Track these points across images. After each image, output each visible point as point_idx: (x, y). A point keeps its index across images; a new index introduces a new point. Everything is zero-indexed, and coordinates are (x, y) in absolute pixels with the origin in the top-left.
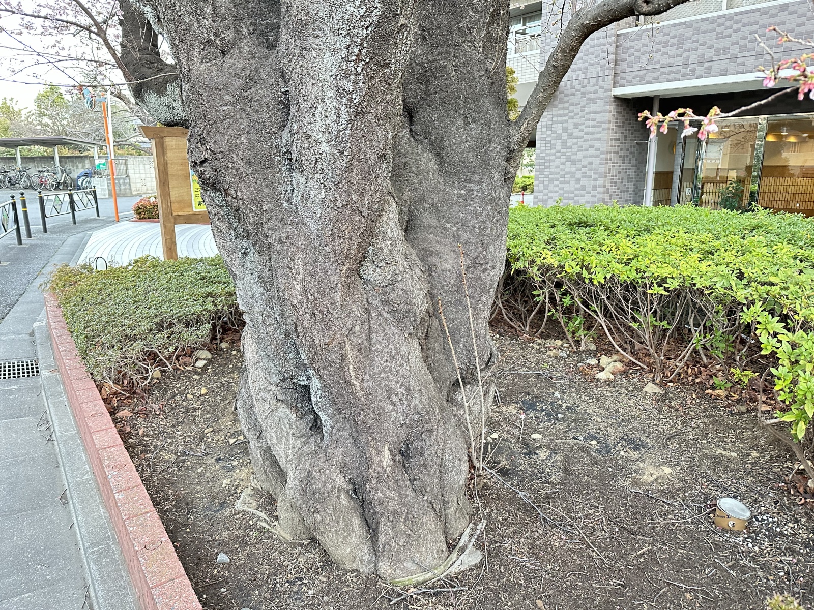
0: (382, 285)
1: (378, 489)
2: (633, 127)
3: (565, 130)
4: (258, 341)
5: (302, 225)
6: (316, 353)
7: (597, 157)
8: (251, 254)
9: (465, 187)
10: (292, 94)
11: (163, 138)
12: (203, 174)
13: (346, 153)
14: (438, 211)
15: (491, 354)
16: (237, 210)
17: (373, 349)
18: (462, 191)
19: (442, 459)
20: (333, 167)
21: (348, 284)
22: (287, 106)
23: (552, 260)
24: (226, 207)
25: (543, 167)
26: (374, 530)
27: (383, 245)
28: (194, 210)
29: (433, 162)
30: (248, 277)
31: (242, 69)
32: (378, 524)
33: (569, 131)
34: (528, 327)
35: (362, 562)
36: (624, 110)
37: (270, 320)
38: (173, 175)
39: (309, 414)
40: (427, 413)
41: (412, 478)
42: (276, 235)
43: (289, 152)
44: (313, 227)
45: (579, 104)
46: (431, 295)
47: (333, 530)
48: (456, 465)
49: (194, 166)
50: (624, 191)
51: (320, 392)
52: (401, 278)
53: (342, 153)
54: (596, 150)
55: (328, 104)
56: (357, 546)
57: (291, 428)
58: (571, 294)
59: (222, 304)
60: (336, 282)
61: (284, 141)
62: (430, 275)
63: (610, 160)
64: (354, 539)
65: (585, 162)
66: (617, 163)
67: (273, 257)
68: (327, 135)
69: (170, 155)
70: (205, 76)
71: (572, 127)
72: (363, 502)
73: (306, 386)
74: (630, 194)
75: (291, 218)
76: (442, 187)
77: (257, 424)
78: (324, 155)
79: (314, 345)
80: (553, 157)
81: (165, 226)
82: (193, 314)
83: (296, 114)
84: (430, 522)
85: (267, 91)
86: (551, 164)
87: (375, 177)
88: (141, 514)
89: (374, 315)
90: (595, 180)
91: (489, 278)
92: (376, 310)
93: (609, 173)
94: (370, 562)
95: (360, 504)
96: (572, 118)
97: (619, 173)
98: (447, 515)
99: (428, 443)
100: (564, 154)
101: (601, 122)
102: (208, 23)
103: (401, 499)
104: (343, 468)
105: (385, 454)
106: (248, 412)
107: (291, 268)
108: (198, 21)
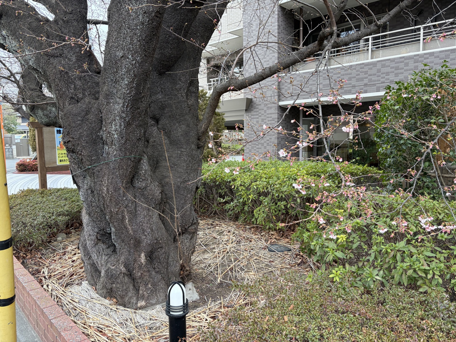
0: (141, 188)
1: (139, 272)
6: (112, 216)
7: (273, 135)
8: (87, 177)
9: (180, 150)
10: (103, 118)
11: (42, 128)
12: (68, 146)
13: (124, 138)
15: (193, 219)
16: (82, 160)
17: (137, 213)
19: (168, 260)
20: (119, 143)
21: (126, 187)
22: (102, 121)
24: (77, 159)
27: (141, 172)
29: (167, 140)
31: (85, 108)
35: (133, 304)
38: (47, 147)
39: (111, 246)
40: (161, 239)
41: (154, 268)
42: (97, 169)
45: (263, 110)
46: (163, 193)
47: (120, 290)
51: (115, 234)
52: (149, 185)
55: (117, 121)
56: (131, 297)
57: (103, 252)
60: (121, 186)
61: (101, 134)
62: (165, 186)
63: (280, 137)
64: (130, 294)
65: (268, 138)
67: (96, 177)
68: (117, 132)
69: (45, 136)
70: (71, 110)
71: (261, 121)
72: (133, 279)
73: (109, 233)
77: (88, 252)
78: (116, 139)
79: (111, 212)
81: (41, 174)
83: (105, 124)
84: (162, 284)
85: (94, 116)
87: (137, 147)
90: (273, 147)
92: (138, 198)
94: (136, 303)
99: (161, 253)
101: (274, 119)
102: (72, 91)
103: (149, 275)
104: (125, 265)
105: (142, 257)
106: (84, 247)
107: (102, 181)
108: (68, 90)
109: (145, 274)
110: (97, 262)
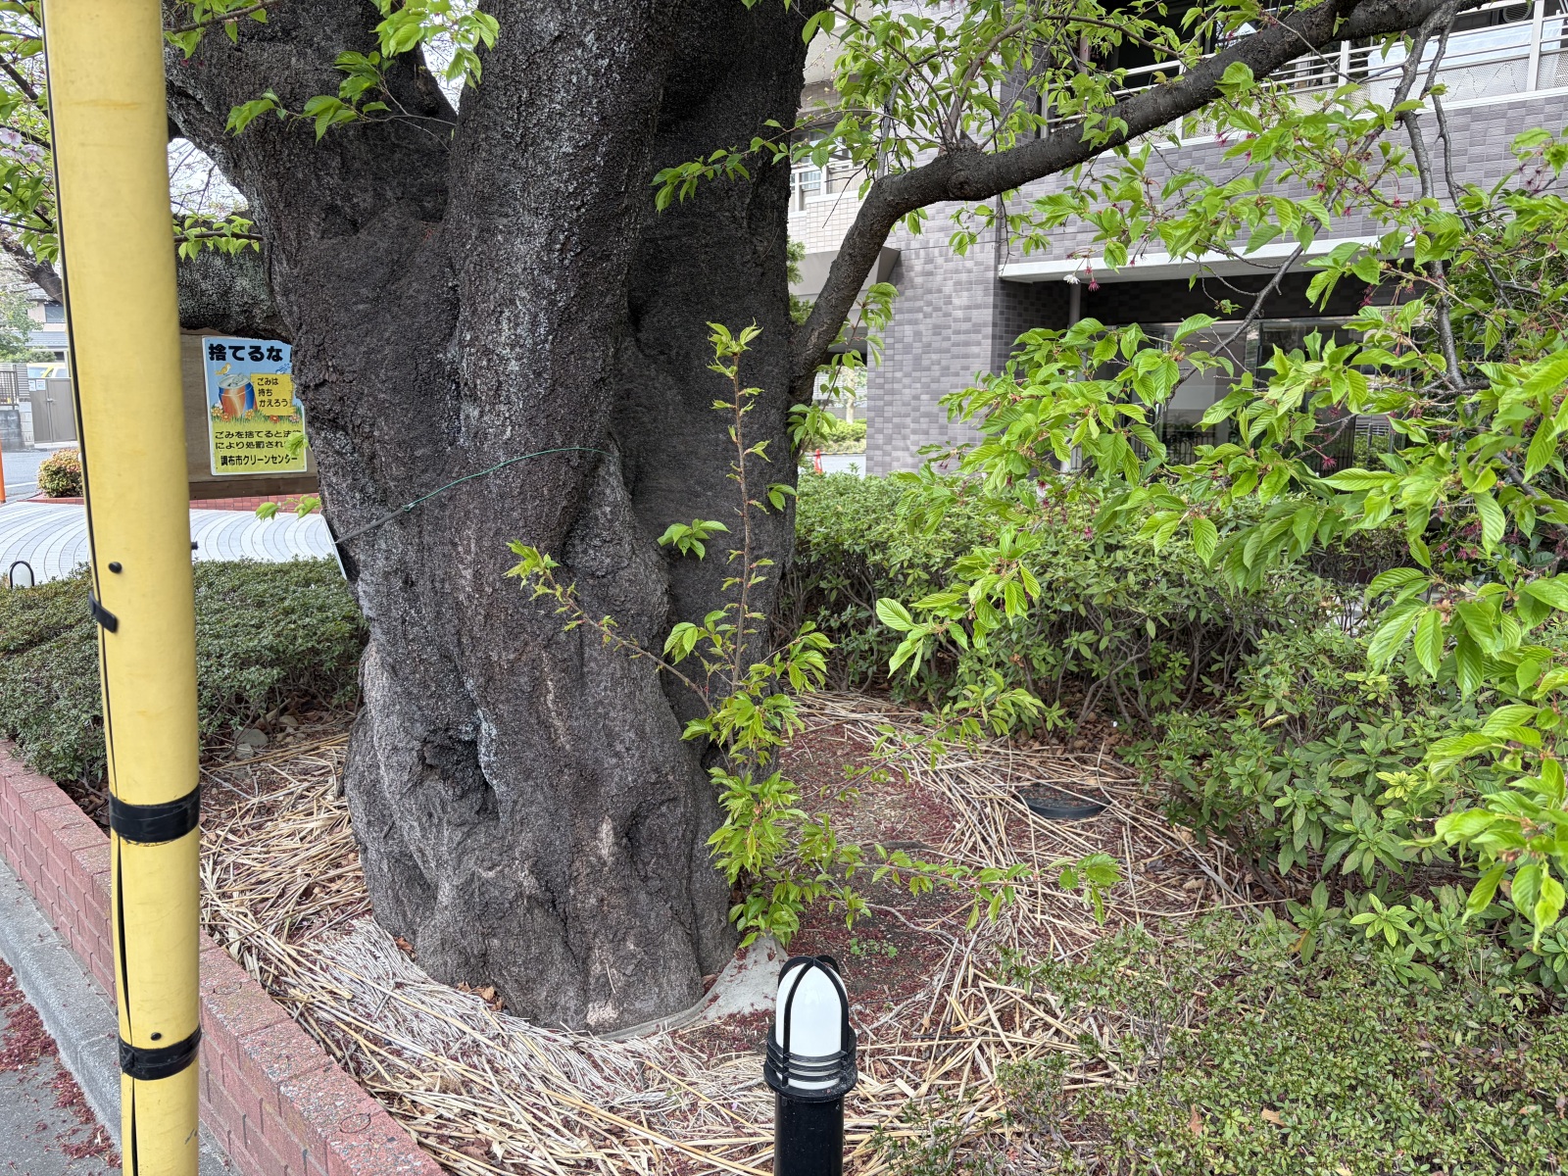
1: (589, 892)
3: (918, 334)
4: (393, 668)
10: (464, 291)
12: (318, 403)
13: (545, 376)
14: (683, 467)
16: (373, 457)
17: (586, 669)
20: (526, 394)
26: (584, 960)
27: (599, 513)
28: (214, 472)
31: (387, 251)
32: (590, 948)
33: (924, 339)
35: (564, 1013)
37: (418, 631)
39: (474, 788)
41: (644, 876)
43: (455, 372)
46: (671, 592)
47: (519, 961)
49: (304, 392)
51: (493, 747)
52: (627, 563)
53: (539, 375)
55: (520, 307)
57: (444, 811)
61: (449, 356)
62: (671, 565)
67: (426, 529)
71: (930, 332)
72: (565, 919)
73: (470, 741)
77: (386, 812)
78: (512, 377)
79: (487, 665)
80: (897, 386)
83: (469, 318)
84: (674, 942)
85: (426, 284)
86: (896, 397)
87: (590, 411)
96: (929, 316)
98: (700, 938)
99: (670, 820)
100: (918, 380)
101: (979, 325)
102: (333, 181)
103: (629, 906)
104: (535, 865)
105: (604, 835)
106: (368, 794)
107: (455, 545)
108: (318, 178)
109: (613, 900)
110: (421, 851)
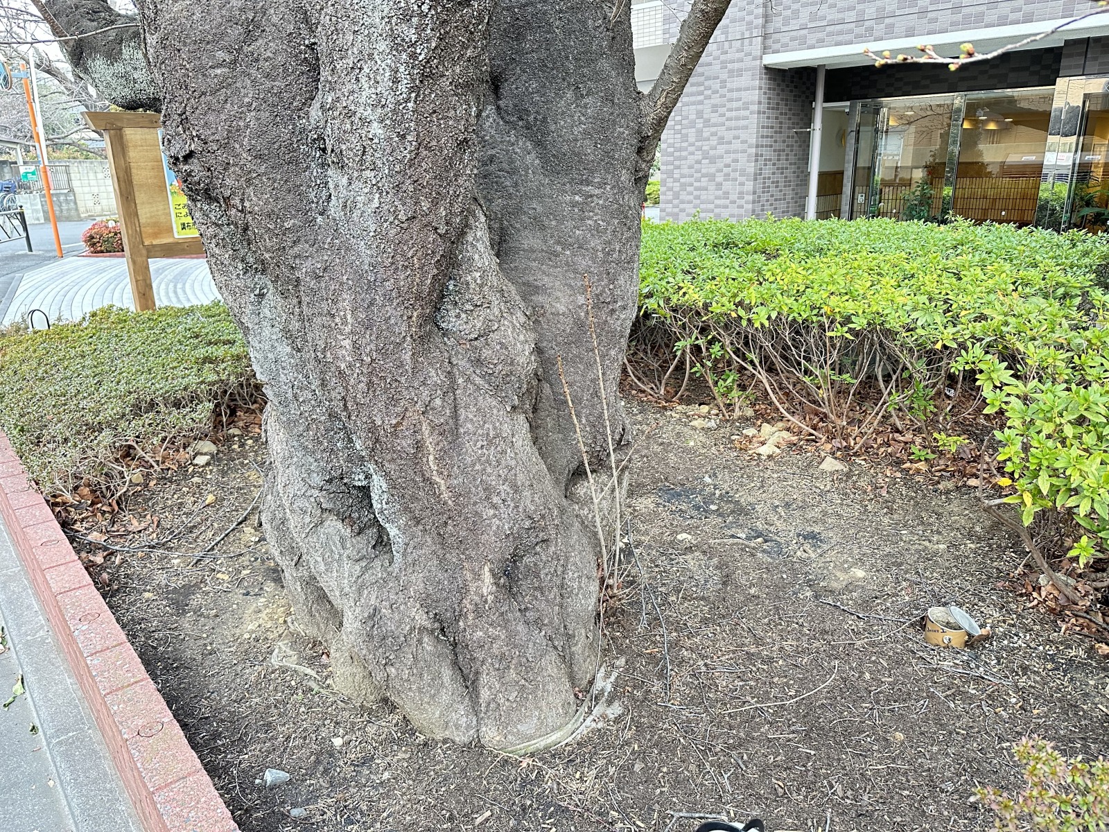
0: (469, 337)
1: (476, 626)
2: (790, 110)
3: (700, 114)
4: (289, 425)
5: (347, 249)
6: (377, 440)
7: (745, 151)
8: (269, 296)
9: (580, 191)
10: (322, 48)
11: (120, 129)
12: (189, 174)
13: (409, 138)
14: (543, 228)
15: (623, 430)
16: (246, 229)
17: (462, 430)
18: (577, 198)
19: (564, 578)
20: (391, 159)
21: (421, 338)
22: (315, 68)
23: (695, 296)
24: (228, 225)
25: (672, 167)
26: (473, 683)
27: (469, 278)
28: (176, 236)
29: (533, 155)
30: (267, 332)
31: (240, 10)
32: (477, 673)
33: (705, 116)
34: (663, 390)
35: (457, 729)
36: (779, 85)
37: (307, 394)
38: (141, 186)
39: (370, 527)
40: (543, 517)
41: (523, 607)
42: (307, 266)
43: (321, 138)
44: (365, 253)
45: (718, 78)
46: (538, 350)
47: (414, 687)
48: (583, 585)
49: (175, 164)
50: (780, 200)
51: (385, 496)
52: (497, 326)
53: (404, 137)
54: (742, 142)
55: (379, 62)
56: (449, 707)
57: (344, 548)
58: (720, 341)
59: (227, 373)
60: (404, 334)
61: (312, 121)
62: (536, 322)
63: (762, 155)
64: (445, 697)
65: (728, 160)
66: (770, 160)
67: (305, 299)
68: (379, 110)
69: (132, 154)
70: (184, 20)
71: (710, 110)
72: (455, 645)
73: (364, 487)
74: (788, 203)
75: (329, 240)
76: (547, 191)
77: (294, 545)
78: (376, 141)
79: (373, 429)
80: (684, 154)
81: (134, 262)
82: (185, 389)
83: (330, 78)
84: (551, 666)
85: (282, 43)
86: (683, 162)
87: (455, 175)
88: (129, 685)
89: (460, 381)
90: (742, 184)
91: (619, 322)
92: (463, 374)
93: (761, 174)
94: (468, 727)
95: (451, 647)
96: (709, 97)
97: (774, 173)
98: (572, 654)
99: (544, 558)
100: (700, 149)
101: (748, 103)
103: (509, 637)
104: (425, 599)
105: (485, 577)
107: (333, 316)
110: (326, 581)
